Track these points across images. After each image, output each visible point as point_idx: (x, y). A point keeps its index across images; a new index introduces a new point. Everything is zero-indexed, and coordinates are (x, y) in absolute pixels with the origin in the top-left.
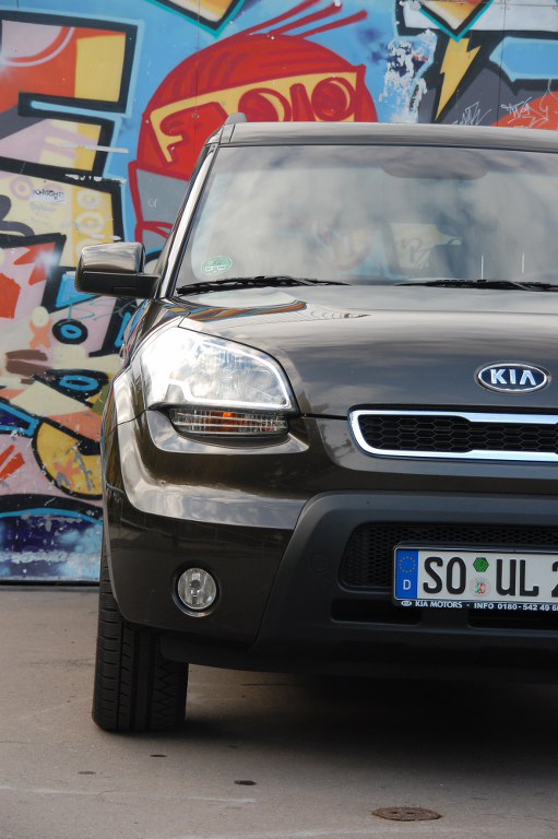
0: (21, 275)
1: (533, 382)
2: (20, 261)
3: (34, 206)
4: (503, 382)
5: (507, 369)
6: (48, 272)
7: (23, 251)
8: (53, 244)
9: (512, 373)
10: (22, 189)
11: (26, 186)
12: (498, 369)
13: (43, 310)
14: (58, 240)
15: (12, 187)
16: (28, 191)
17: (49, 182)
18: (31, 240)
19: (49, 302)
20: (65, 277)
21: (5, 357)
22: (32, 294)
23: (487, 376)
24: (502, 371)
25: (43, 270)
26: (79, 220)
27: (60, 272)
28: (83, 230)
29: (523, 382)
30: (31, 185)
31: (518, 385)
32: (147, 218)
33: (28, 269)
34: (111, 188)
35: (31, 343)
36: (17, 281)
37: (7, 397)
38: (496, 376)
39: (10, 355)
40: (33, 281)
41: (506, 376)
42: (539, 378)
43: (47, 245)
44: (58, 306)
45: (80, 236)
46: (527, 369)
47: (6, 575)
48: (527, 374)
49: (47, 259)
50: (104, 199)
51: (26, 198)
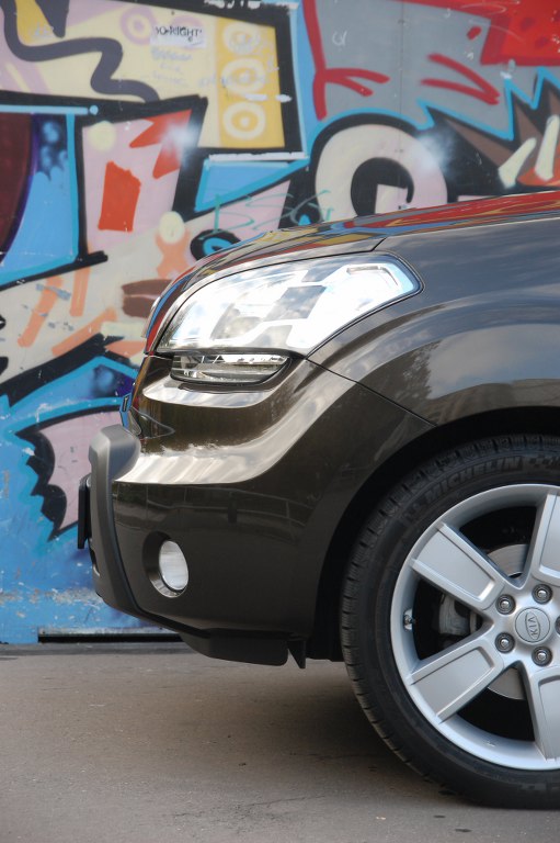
0: (140, 164)
2: (139, 142)
3: (156, 53)
6: (181, 158)
7: (140, 126)
8: (187, 114)
10: (139, 26)
11: (145, 21)
13: (176, 217)
14: (194, 107)
16: (148, 30)
17: (179, 14)
18: (153, 108)
19: (185, 204)
20: (207, 164)
21: (121, 292)
22: (157, 193)
25: (173, 156)
26: (226, 73)
27: (200, 155)
28: (233, 88)
30: (153, 21)
32: (332, 62)
33: (151, 154)
34: (275, 18)
35: (159, 270)
36: (136, 173)
37: (126, 354)
39: (128, 289)
40: (159, 171)
43: (176, 115)
44: (198, 209)
45: (231, 98)
47: (134, 627)
49: (180, 137)
50: (264, 37)
51: (146, 41)
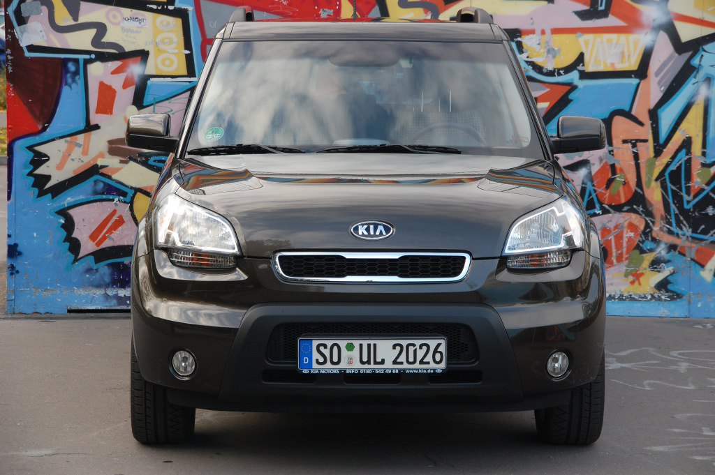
0: (116, 82)
1: (384, 233)
2: (115, 72)
3: (123, 29)
4: (366, 233)
5: (369, 224)
6: (136, 79)
7: (117, 64)
8: (139, 58)
9: (372, 227)
10: (115, 17)
11: (117, 14)
12: (363, 225)
13: (134, 108)
14: (143, 55)
15: (107, 14)
16: (119, 18)
17: (134, 11)
18: (123, 56)
19: (138, 101)
20: (149, 82)
21: (107, 144)
22: (125, 97)
23: (356, 229)
24: (365, 226)
25: (132, 78)
26: (159, 39)
27: (145, 79)
28: (161, 46)
29: (378, 233)
30: (122, 14)
31: (375, 235)
32: (209, 36)
33: (121, 77)
34: (182, 14)
36: (114, 87)
37: (110, 174)
38: (362, 230)
39: (110, 142)
40: (125, 86)
41: (368, 230)
42: (387, 230)
43: (135, 58)
44: (145, 104)
45: (160, 51)
46: (380, 225)
47: (114, 305)
48: (380, 228)
49: (136, 69)
50: (176, 23)
51: (118, 24)
